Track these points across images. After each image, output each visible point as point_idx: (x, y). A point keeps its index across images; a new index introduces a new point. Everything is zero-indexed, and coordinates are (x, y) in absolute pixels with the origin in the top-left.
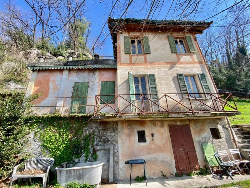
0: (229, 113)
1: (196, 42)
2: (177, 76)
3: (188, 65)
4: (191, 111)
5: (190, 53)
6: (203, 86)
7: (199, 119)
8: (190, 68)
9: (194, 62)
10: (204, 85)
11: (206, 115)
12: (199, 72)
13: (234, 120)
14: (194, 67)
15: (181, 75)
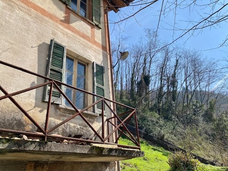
0: (125, 151)
1: (106, 15)
2: (50, 46)
3: (82, 39)
4: (41, 134)
5: (92, 22)
6: (95, 88)
7: (63, 163)
8: (82, 46)
9: (94, 40)
10: (97, 87)
11: (78, 151)
12: (95, 59)
13: (126, 167)
14: (90, 48)
15: (59, 47)
